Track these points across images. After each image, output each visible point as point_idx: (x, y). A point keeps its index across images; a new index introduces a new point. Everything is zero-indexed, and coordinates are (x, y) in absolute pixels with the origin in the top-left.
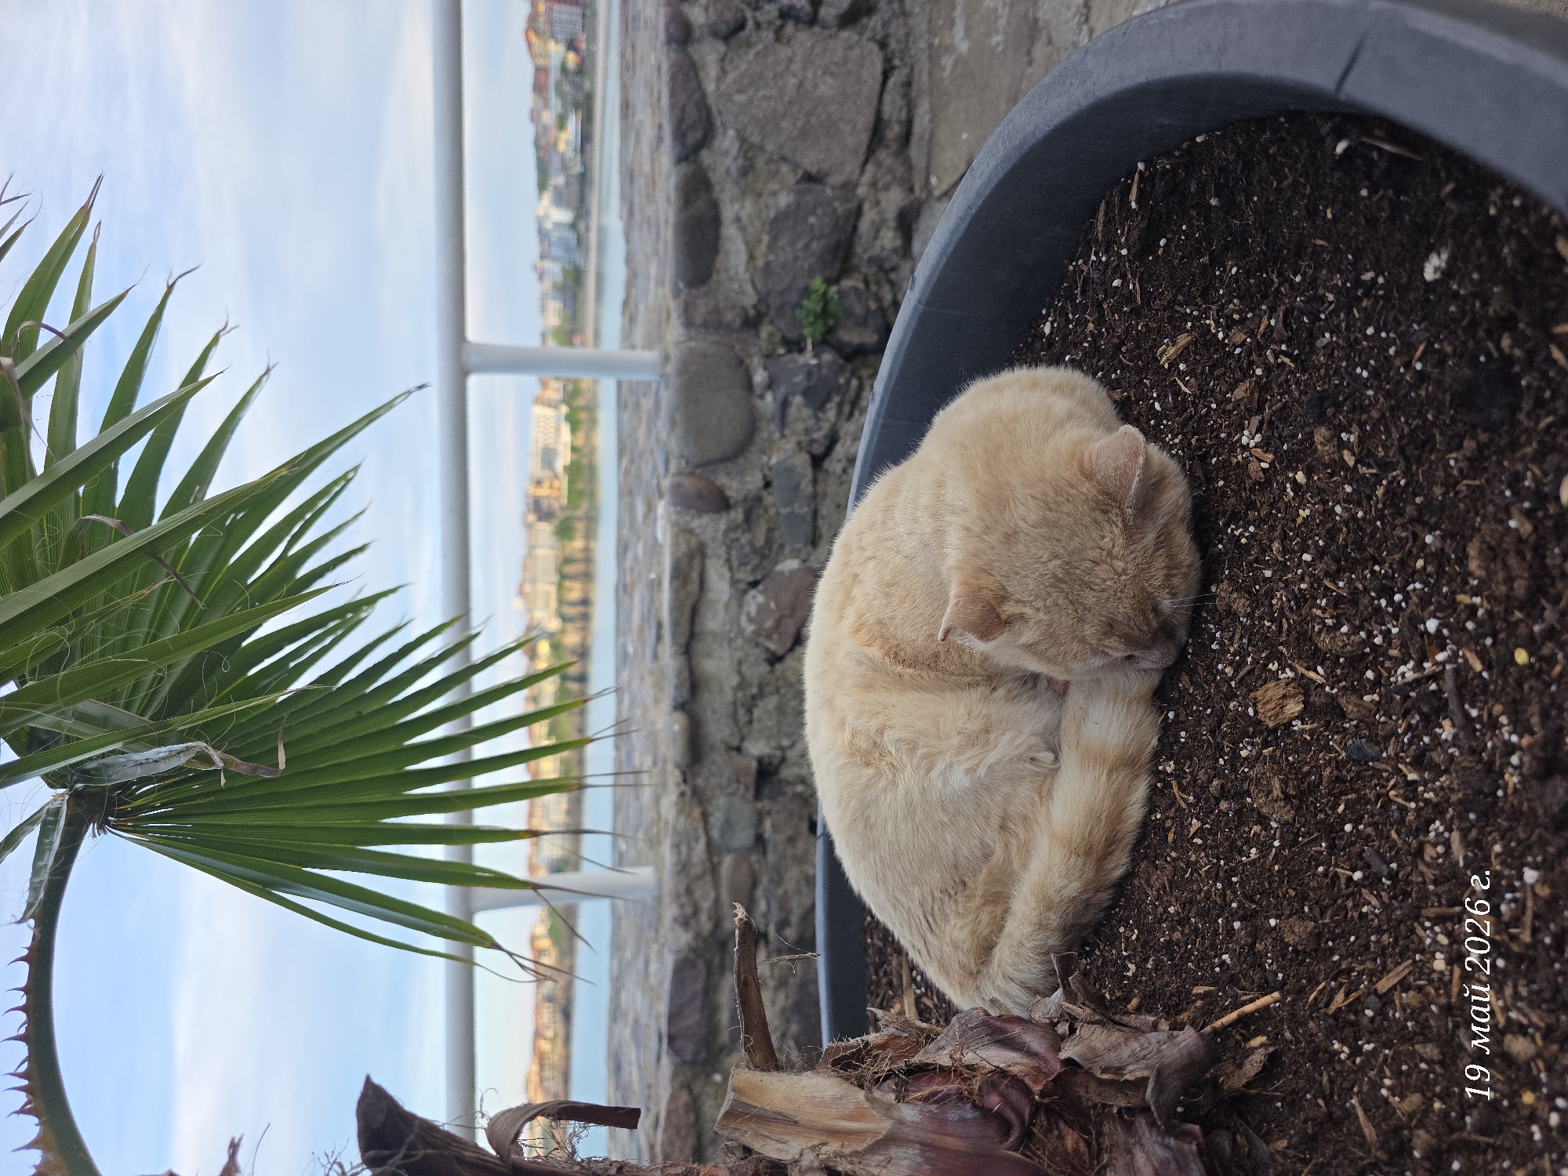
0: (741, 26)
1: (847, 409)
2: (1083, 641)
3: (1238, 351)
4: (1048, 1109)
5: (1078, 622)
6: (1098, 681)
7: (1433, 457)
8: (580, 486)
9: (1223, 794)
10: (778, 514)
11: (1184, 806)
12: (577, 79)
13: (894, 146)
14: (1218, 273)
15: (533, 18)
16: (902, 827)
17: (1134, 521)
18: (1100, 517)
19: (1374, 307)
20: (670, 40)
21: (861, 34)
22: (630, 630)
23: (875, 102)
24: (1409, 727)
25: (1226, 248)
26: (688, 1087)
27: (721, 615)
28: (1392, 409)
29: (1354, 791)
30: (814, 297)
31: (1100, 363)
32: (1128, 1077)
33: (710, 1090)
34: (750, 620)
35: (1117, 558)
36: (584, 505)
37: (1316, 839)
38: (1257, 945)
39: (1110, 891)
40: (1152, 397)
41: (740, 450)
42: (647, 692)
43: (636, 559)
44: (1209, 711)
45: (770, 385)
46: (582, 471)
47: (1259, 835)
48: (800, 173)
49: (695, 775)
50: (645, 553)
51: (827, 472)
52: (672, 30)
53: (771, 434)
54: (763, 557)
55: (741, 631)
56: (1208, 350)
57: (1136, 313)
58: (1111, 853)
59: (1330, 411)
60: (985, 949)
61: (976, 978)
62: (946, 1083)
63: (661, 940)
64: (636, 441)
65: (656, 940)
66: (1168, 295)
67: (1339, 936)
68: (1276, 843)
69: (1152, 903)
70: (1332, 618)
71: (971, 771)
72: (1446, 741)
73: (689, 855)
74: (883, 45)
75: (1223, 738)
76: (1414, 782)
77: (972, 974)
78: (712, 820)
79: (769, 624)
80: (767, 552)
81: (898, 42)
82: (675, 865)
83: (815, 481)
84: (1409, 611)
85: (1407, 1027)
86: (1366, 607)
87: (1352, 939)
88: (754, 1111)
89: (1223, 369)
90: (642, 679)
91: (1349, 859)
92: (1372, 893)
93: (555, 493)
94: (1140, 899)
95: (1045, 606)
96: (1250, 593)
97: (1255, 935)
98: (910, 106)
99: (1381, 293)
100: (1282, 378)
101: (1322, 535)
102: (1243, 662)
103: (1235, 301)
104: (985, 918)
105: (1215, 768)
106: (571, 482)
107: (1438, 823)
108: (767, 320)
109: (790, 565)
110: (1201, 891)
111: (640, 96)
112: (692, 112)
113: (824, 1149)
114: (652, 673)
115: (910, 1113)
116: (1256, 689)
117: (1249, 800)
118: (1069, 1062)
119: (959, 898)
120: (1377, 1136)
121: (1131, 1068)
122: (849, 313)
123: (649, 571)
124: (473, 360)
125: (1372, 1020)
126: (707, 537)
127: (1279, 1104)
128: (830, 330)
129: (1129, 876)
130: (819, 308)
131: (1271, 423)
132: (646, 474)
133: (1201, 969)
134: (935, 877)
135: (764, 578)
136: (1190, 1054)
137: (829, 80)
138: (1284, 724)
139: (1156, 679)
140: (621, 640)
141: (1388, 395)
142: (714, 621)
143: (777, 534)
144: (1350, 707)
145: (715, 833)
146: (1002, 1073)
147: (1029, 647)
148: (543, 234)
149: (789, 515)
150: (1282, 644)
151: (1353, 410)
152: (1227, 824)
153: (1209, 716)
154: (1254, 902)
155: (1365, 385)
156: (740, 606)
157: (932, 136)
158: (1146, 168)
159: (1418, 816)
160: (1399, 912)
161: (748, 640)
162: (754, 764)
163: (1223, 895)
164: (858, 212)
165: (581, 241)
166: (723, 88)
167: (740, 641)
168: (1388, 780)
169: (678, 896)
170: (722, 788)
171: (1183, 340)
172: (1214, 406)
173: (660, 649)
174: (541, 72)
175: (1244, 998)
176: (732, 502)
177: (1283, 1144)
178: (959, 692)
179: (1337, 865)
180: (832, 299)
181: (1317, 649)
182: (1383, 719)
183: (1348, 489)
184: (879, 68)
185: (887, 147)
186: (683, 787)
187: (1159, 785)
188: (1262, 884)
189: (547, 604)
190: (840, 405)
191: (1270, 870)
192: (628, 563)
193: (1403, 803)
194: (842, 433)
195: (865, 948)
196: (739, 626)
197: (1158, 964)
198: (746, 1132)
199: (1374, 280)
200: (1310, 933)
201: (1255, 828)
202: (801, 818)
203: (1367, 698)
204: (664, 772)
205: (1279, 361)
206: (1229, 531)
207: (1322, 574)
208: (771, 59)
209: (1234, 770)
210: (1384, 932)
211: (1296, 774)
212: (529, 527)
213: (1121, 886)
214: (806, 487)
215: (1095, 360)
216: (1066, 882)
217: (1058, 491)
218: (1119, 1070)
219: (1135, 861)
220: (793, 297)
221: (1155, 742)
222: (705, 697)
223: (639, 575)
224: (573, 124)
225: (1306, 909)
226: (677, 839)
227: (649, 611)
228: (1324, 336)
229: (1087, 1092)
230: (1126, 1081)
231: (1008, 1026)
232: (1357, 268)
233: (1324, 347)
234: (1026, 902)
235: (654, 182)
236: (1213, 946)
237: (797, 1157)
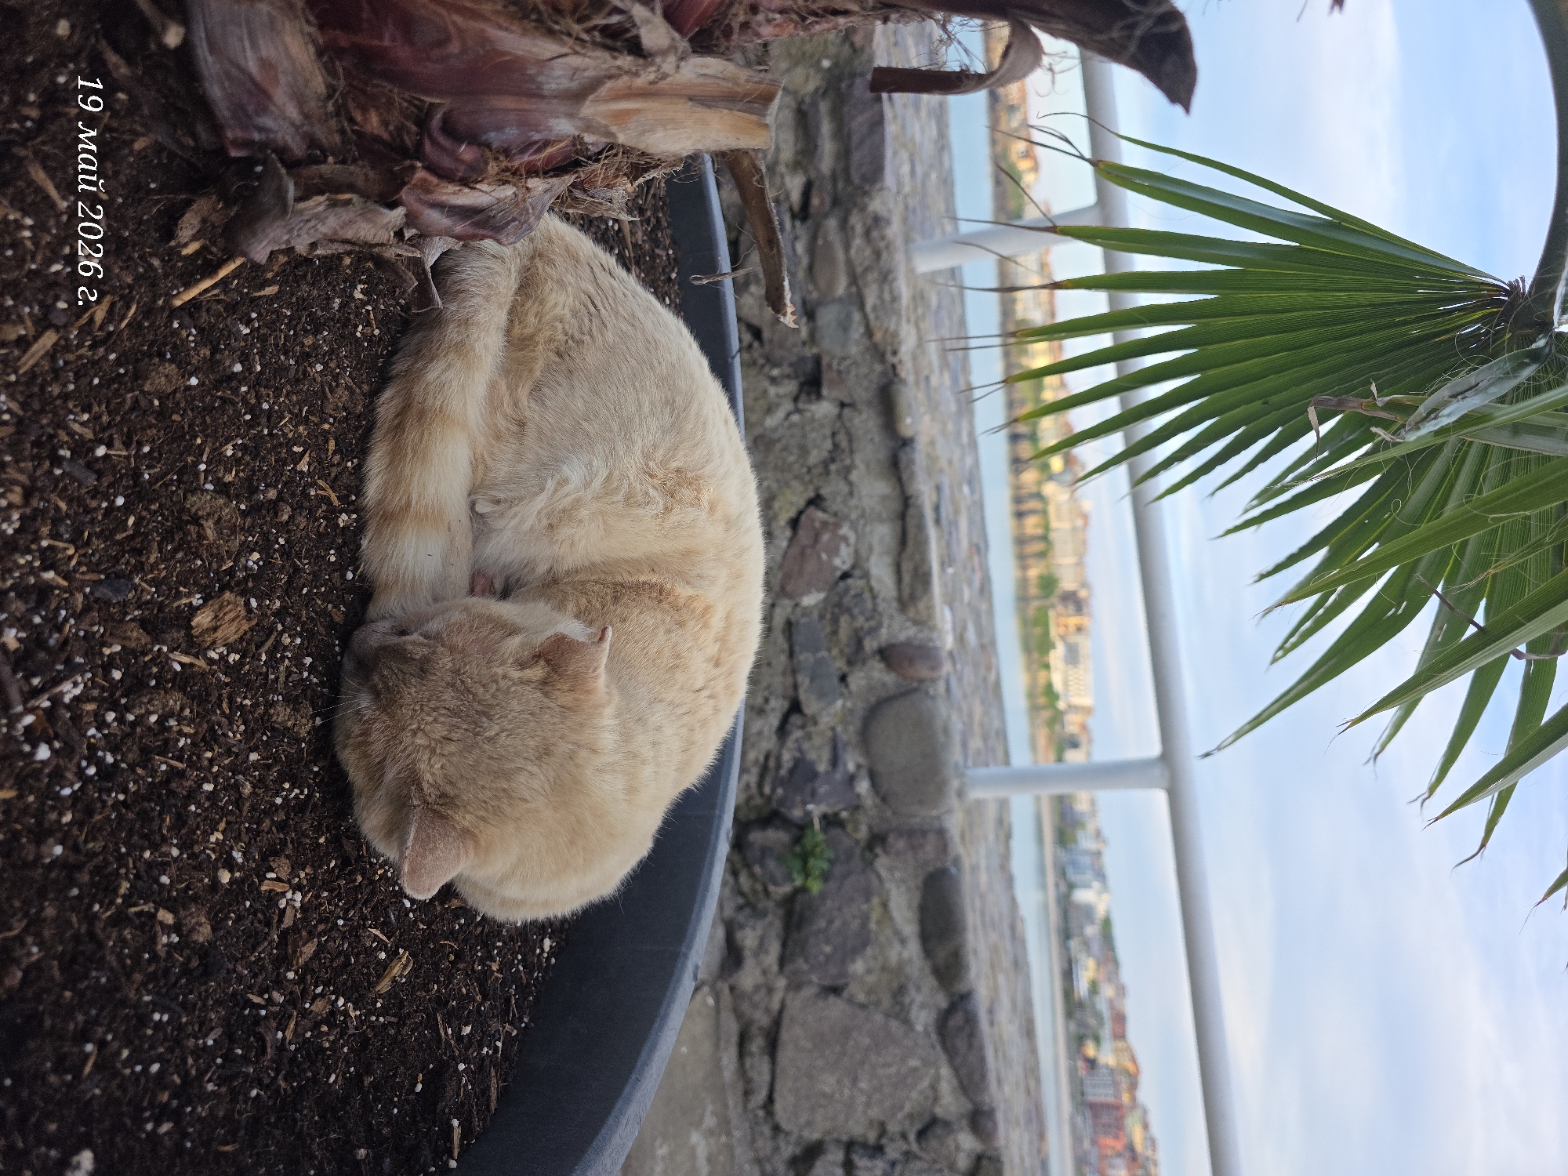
0: (922, 1134)
1: (772, 763)
2: (452, 649)
3: (319, 990)
4: (405, 153)
5: (459, 670)
6: (436, 600)
7: (60, 948)
8: (1038, 631)
9: (274, 506)
10: (829, 650)
11: (321, 483)
12: (1083, 1031)
13: (754, 1030)
14: (352, 1069)
15: (1133, 1086)
16: (633, 409)
17: (410, 791)
18: (449, 789)
19: (154, 1096)
20: (990, 1114)
21: (800, 1137)
22: (969, 509)
23: (778, 1071)
24: (59, 628)
25: (345, 1100)
26: (855, 51)
27: (875, 541)
28: (117, 989)
29: (121, 543)
30: (817, 873)
31: (479, 929)
32: (321, 198)
33: (832, 50)
34: (845, 539)
35: (426, 747)
36: (1031, 611)
37: (157, 480)
38: (208, 353)
39: (394, 372)
40: (414, 911)
41: (875, 711)
42: (943, 451)
43: (970, 583)
44: (305, 591)
45: (851, 779)
46: (1037, 646)
47: (225, 471)
48: (845, 994)
49: (884, 373)
50: (961, 590)
51: (784, 697)
52: (990, 1125)
53: (845, 730)
54: (839, 605)
55: (854, 527)
56: (354, 981)
57: (441, 1002)
58: (397, 415)
59: (195, 963)
60: (528, 285)
61: (535, 250)
62: (529, 162)
63: (900, 198)
64: (983, 702)
65: (906, 197)
66: (405, 1030)
67: (113, 380)
68: (203, 467)
69: (344, 369)
70: (171, 727)
71: (564, 481)
72: (11, 626)
73: (881, 291)
74: (776, 1129)
75: (283, 566)
76: (46, 569)
77: (540, 255)
78: (862, 330)
79: (826, 537)
80: (836, 610)
81: (762, 1133)
82: (895, 279)
83: (795, 687)
84: (75, 760)
85: (13, 299)
86: (129, 750)
87: (96, 381)
88: (740, 105)
89: (335, 965)
90: (950, 462)
91: (114, 467)
92: (81, 436)
93: (1063, 620)
94: (359, 370)
95: (496, 681)
96: (273, 729)
97: (212, 363)
98: (742, 1071)
99: (147, 1114)
100: (261, 978)
101: (191, 817)
102: (271, 654)
103: (327, 1045)
104: (531, 319)
105: (288, 532)
106: (1046, 633)
107: (10, 531)
108: (862, 844)
109: (811, 600)
110: (287, 395)
111: (1016, 1050)
112: (961, 1044)
113: (652, 77)
114: (941, 471)
115: (563, 127)
116: (252, 629)
117: (243, 507)
118: (392, 206)
119: (561, 337)
120: (28, 173)
121: (321, 208)
122: (780, 859)
123: (955, 575)
124: (1158, 772)
125: (57, 298)
126: (899, 618)
127: (153, 186)
128: (798, 840)
129: (375, 392)
130: (812, 862)
131: (268, 924)
132: (968, 674)
133: (276, 311)
134: (592, 357)
135: (836, 583)
136: (254, 234)
137: (827, 1089)
138: (212, 598)
139: (373, 611)
140: (976, 497)
141: (124, 1003)
142: (882, 534)
143: (828, 629)
144: (135, 634)
145: (857, 317)
146: (466, 182)
147: (513, 631)
148: (1101, 876)
149: (817, 650)
150: (227, 684)
151: (166, 972)
152: (266, 474)
153: (304, 586)
154: (221, 398)
155: (155, 1006)
156: (857, 552)
157: (717, 1045)
158: (446, 1164)
159: (36, 532)
160: (45, 421)
161: (846, 517)
162: (825, 392)
163: (258, 397)
164: (782, 961)
165: (1062, 872)
166: (932, 1071)
167: (853, 516)
168: (79, 564)
169: (887, 247)
170: (855, 363)
171: (384, 986)
172: (341, 922)
173: (934, 497)
174: (1120, 1035)
175: (216, 292)
176: (878, 657)
177: (139, 145)
178: (587, 564)
179: (128, 458)
180: (798, 872)
181: (183, 689)
182: (95, 628)
183: (165, 880)
184: (778, 1107)
185: (761, 1029)
186: (895, 360)
187: (354, 498)
188: (214, 420)
189: (1058, 509)
190: (779, 766)
191: (207, 436)
192: (977, 578)
193: (57, 543)
194: (774, 738)
195: (674, 243)
196: (856, 531)
197: (327, 307)
198: (747, 81)
199: (158, 1124)
200: (147, 378)
201: (230, 479)
202: (771, 341)
203: (117, 648)
204: (917, 373)
205: (266, 996)
206: (306, 791)
207: (189, 772)
208: (887, 1104)
209: (265, 536)
210: (59, 396)
211: (190, 548)
212: (1085, 585)
213: (383, 380)
214: (803, 680)
215: (486, 930)
216: (443, 378)
217: (498, 811)
218: (333, 204)
219: (370, 409)
220: (838, 870)
221: (364, 543)
222: (883, 455)
223: (965, 568)
224: (1082, 987)
225: (156, 403)
226: (896, 305)
227: (950, 533)
228: (214, 1040)
229: (366, 175)
230: (322, 193)
231: (471, 231)
232: (180, 1132)
233: (212, 1029)
234: (486, 347)
235: (992, 967)
236: (263, 339)
237: (683, 64)
